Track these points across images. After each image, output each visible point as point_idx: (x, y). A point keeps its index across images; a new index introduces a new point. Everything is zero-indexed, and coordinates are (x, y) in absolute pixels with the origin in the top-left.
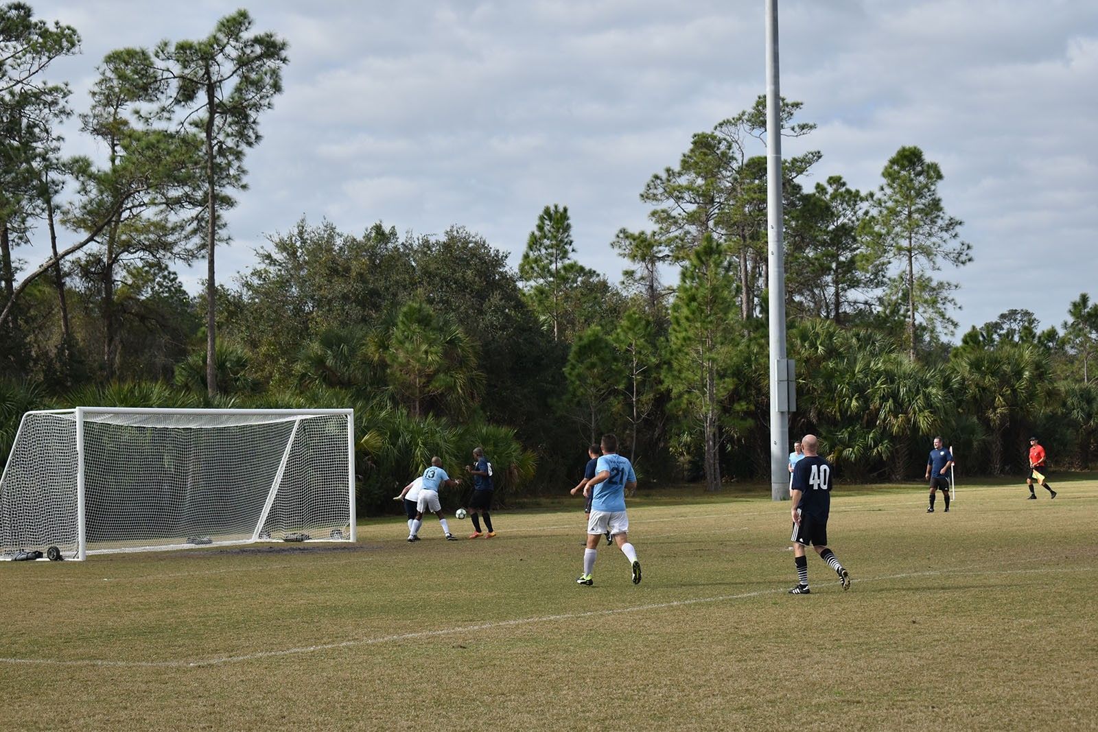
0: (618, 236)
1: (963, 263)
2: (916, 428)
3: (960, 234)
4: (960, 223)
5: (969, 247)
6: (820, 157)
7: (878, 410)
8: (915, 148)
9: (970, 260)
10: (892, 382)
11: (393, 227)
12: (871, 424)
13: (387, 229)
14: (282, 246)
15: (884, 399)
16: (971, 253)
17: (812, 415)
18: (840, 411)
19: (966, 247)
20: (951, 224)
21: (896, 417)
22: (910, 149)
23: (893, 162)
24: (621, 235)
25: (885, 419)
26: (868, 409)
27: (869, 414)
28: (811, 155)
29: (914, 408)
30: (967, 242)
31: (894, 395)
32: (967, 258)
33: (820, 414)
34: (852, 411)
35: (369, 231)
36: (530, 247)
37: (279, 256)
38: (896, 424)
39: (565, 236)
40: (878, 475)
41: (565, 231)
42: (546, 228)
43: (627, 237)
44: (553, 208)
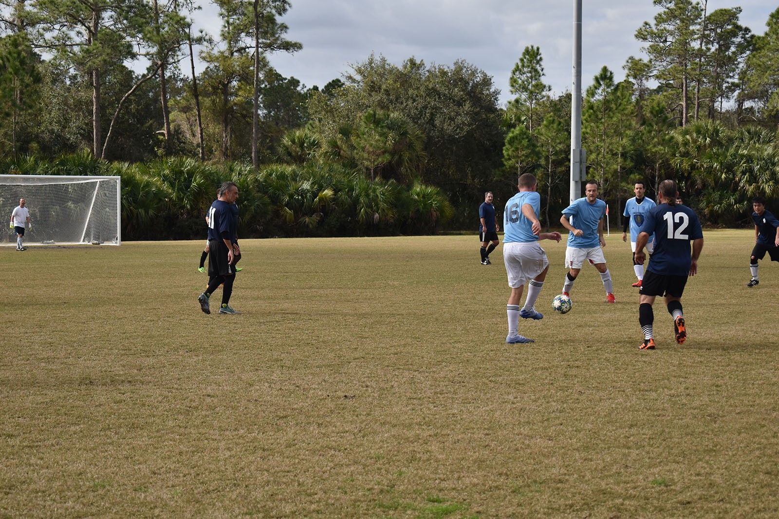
0: (628, 62)
2: (763, 192)
6: (741, 11)
7: (740, 180)
10: (752, 162)
11: (422, 60)
12: (735, 189)
13: (418, 62)
14: (359, 71)
15: (744, 173)
17: (699, 183)
18: (715, 180)
21: (750, 185)
24: (630, 61)
25: (743, 186)
26: (734, 179)
27: (735, 183)
28: (734, 10)
29: (763, 180)
31: (751, 171)
33: (704, 183)
34: (722, 181)
35: (406, 62)
36: (514, 73)
37: (358, 77)
38: (750, 189)
39: (538, 66)
40: (742, 222)
41: (538, 62)
42: (525, 60)
43: (632, 62)
44: (530, 48)
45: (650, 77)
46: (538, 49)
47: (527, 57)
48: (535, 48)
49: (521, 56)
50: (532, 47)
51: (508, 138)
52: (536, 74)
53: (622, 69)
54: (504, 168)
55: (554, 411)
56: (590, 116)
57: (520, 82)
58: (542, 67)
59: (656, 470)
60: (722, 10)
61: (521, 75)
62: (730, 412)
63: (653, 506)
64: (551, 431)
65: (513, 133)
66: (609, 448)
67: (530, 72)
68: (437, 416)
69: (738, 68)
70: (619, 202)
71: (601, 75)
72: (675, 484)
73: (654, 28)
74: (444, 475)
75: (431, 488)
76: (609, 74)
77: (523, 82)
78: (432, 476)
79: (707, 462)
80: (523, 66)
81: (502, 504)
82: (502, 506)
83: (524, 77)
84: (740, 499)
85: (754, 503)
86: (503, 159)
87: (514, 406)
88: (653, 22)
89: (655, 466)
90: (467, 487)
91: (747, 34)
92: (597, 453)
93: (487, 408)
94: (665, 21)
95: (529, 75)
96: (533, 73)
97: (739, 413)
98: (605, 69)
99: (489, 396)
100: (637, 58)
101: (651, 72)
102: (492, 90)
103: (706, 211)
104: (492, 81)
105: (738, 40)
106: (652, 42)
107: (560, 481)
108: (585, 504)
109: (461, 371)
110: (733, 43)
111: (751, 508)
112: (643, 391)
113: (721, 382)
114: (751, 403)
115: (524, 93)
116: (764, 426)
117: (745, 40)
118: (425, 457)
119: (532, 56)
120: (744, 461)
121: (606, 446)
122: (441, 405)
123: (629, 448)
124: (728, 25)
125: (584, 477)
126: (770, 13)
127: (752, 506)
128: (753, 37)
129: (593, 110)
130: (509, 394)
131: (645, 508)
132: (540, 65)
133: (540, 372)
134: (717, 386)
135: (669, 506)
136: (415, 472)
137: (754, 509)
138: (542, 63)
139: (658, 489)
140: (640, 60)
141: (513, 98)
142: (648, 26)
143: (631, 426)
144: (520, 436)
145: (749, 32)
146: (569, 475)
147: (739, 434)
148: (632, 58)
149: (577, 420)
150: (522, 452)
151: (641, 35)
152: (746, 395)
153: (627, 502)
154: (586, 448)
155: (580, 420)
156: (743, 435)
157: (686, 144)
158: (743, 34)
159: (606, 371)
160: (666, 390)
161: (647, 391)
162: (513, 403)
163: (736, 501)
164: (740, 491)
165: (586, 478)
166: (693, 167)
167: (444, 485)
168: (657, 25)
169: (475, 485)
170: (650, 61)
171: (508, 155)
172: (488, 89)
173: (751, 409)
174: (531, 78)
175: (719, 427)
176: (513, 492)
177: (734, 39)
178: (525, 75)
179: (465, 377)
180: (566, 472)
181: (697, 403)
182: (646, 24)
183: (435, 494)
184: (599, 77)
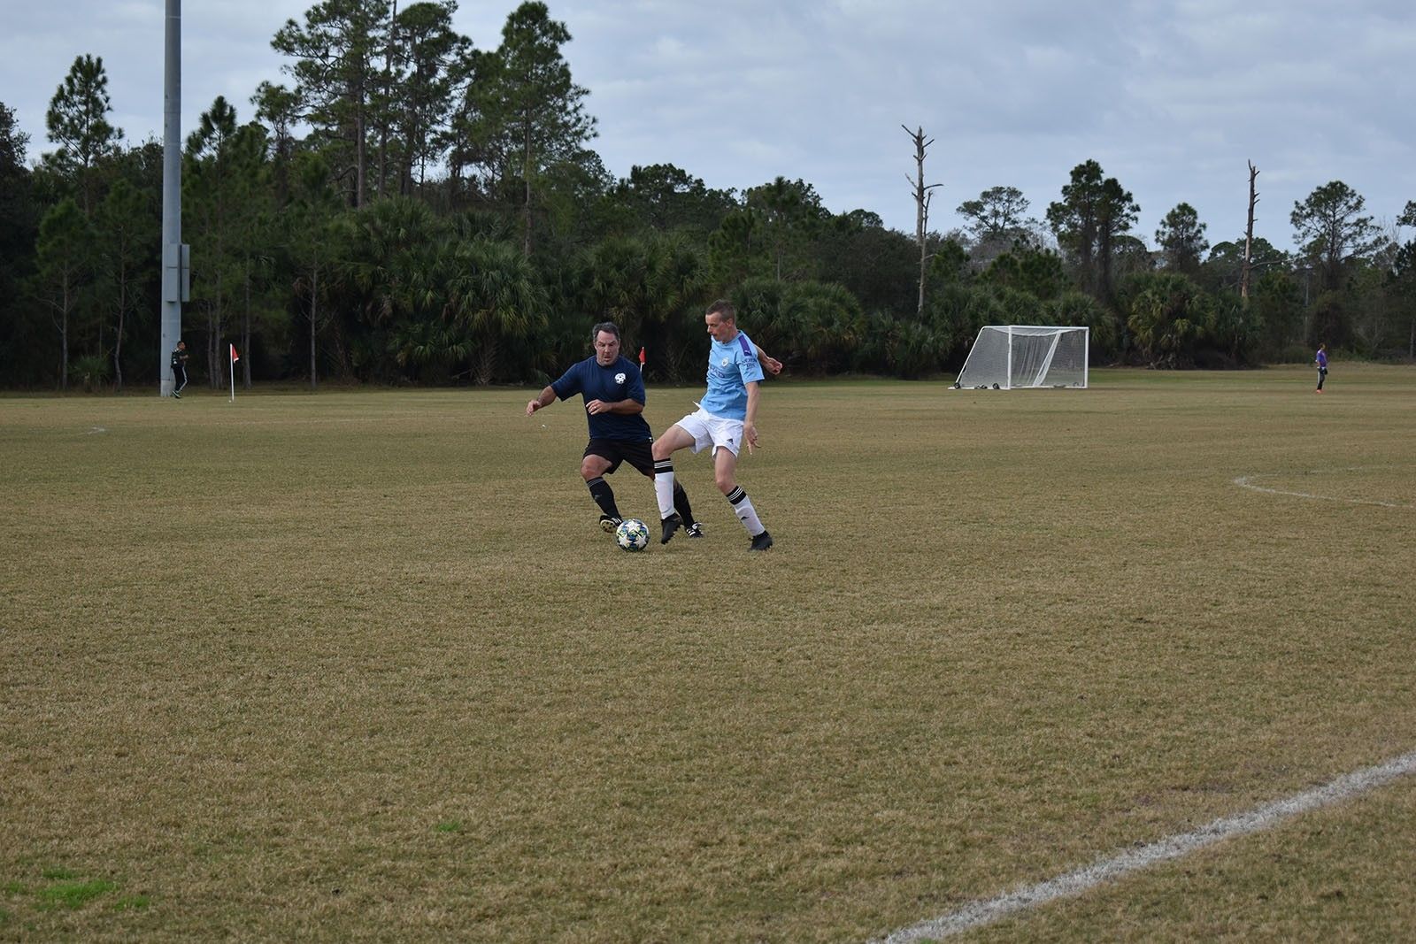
0: (259, 90)
1: (587, 139)
2: (498, 323)
3: (586, 104)
4: (587, 92)
5: (594, 121)
6: (456, 7)
7: (458, 303)
8: (540, 3)
9: (595, 135)
10: (478, 271)
12: (450, 319)
16: (597, 127)
17: (387, 307)
18: (414, 302)
19: (590, 120)
20: (577, 93)
21: (476, 312)
22: (534, 4)
23: (512, 18)
25: (464, 314)
26: (448, 301)
27: (450, 308)
28: (445, 6)
29: (497, 303)
30: (592, 115)
31: (477, 288)
32: (592, 133)
33: (395, 307)
34: (426, 304)
38: (476, 318)
39: (99, 92)
40: (461, 377)
41: (99, 86)
42: (75, 81)
43: (267, 91)
44: (85, 59)
45: (299, 117)
46: (99, 61)
47: (79, 75)
48: (94, 61)
49: (68, 73)
50: (89, 57)
51: (44, 223)
52: (96, 107)
53: (249, 103)
54: (38, 276)
55: (229, 711)
56: (194, 186)
57: (66, 120)
58: (108, 95)
59: (438, 806)
60: (421, 5)
61: (69, 107)
62: (533, 704)
63: (447, 868)
64: (235, 745)
65: (53, 211)
66: (345, 771)
67: (85, 103)
68: (21, 726)
69: (451, 107)
70: (248, 340)
71: (214, 112)
72: (475, 829)
73: (305, 32)
74: (63, 829)
75: (46, 854)
76: (228, 111)
77: (72, 120)
78: (44, 832)
79: (520, 790)
80: (72, 92)
81: (183, 876)
82: (183, 880)
83: (73, 112)
84: (590, 850)
85: (613, 856)
86: (35, 261)
87: (156, 704)
88: (303, 22)
89: (434, 799)
90: (111, 849)
91: (467, 48)
92: (326, 781)
93: (107, 709)
94: (324, 20)
95: (83, 108)
96: (90, 105)
97: (549, 705)
98: (220, 102)
99: (105, 687)
100: (275, 84)
101: (300, 110)
102: (14, 134)
103: (400, 357)
104: (14, 118)
105: (451, 58)
106: (302, 55)
107: (277, 832)
108: (328, 870)
109: (39, 644)
110: (443, 62)
111: (611, 865)
112: (374, 671)
113: (504, 653)
114: (565, 688)
115: (73, 141)
116: (597, 726)
117: (463, 58)
118: (20, 799)
119: (88, 74)
120: (582, 786)
121: (341, 769)
122: (22, 705)
123: (380, 770)
124: (433, 31)
125: (315, 823)
126: (509, 13)
127: (611, 860)
128: (476, 53)
129: (199, 174)
130: (140, 682)
131: (432, 873)
132: (103, 92)
133: (185, 642)
134: (500, 660)
135: (474, 866)
136: (10, 826)
137: (616, 866)
138: (105, 87)
139: (449, 837)
140: (282, 87)
141: (54, 148)
142: (294, 28)
143: (373, 733)
144: (182, 757)
145: (470, 44)
146: (288, 821)
147: (561, 741)
148: (266, 85)
149: (274, 724)
150: (192, 784)
151: (283, 43)
152: (551, 673)
153: (401, 864)
154: (306, 774)
155: (281, 724)
156: (568, 741)
157: (365, 237)
158: (460, 48)
159: (301, 639)
160: (413, 668)
161: (381, 671)
162: (151, 698)
163: (583, 853)
164: (587, 836)
165: (320, 825)
166: (375, 277)
167: (70, 846)
168: (310, 27)
169: (126, 845)
170: (299, 90)
171: (45, 253)
172: (7, 133)
173: (567, 696)
174: (87, 113)
175: (523, 730)
176: (196, 854)
177: (444, 57)
178: (75, 108)
179: (51, 654)
180: (281, 816)
181: (474, 691)
182: (291, 23)
183: (57, 864)
184: (209, 115)
